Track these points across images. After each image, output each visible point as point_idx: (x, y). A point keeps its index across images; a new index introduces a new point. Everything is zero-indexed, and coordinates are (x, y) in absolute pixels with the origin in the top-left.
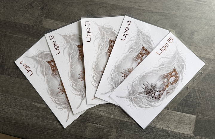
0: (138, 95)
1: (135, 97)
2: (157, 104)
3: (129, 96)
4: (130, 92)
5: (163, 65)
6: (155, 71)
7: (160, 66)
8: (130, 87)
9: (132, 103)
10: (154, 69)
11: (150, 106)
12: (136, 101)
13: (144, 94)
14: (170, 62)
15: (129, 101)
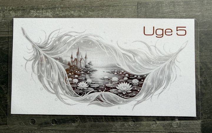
0: (54, 60)
1: (46, 57)
2: (67, 98)
3: (41, 47)
4: (46, 43)
5: (135, 54)
6: (115, 50)
7: (130, 51)
8: (55, 36)
9: (35, 61)
10: (116, 47)
11: (53, 92)
12: (41, 64)
13: (64, 67)
14: (148, 61)
15: (33, 53)
